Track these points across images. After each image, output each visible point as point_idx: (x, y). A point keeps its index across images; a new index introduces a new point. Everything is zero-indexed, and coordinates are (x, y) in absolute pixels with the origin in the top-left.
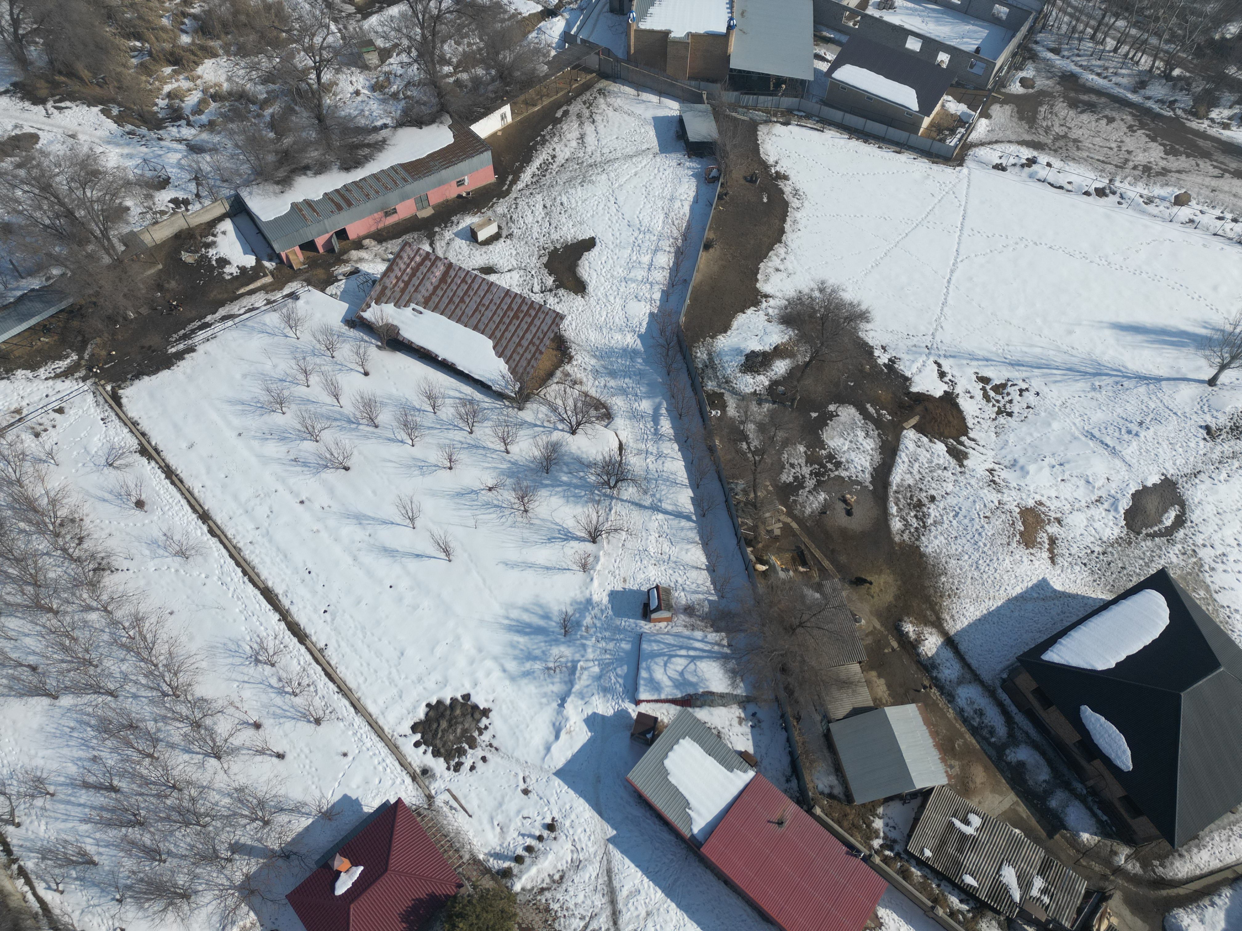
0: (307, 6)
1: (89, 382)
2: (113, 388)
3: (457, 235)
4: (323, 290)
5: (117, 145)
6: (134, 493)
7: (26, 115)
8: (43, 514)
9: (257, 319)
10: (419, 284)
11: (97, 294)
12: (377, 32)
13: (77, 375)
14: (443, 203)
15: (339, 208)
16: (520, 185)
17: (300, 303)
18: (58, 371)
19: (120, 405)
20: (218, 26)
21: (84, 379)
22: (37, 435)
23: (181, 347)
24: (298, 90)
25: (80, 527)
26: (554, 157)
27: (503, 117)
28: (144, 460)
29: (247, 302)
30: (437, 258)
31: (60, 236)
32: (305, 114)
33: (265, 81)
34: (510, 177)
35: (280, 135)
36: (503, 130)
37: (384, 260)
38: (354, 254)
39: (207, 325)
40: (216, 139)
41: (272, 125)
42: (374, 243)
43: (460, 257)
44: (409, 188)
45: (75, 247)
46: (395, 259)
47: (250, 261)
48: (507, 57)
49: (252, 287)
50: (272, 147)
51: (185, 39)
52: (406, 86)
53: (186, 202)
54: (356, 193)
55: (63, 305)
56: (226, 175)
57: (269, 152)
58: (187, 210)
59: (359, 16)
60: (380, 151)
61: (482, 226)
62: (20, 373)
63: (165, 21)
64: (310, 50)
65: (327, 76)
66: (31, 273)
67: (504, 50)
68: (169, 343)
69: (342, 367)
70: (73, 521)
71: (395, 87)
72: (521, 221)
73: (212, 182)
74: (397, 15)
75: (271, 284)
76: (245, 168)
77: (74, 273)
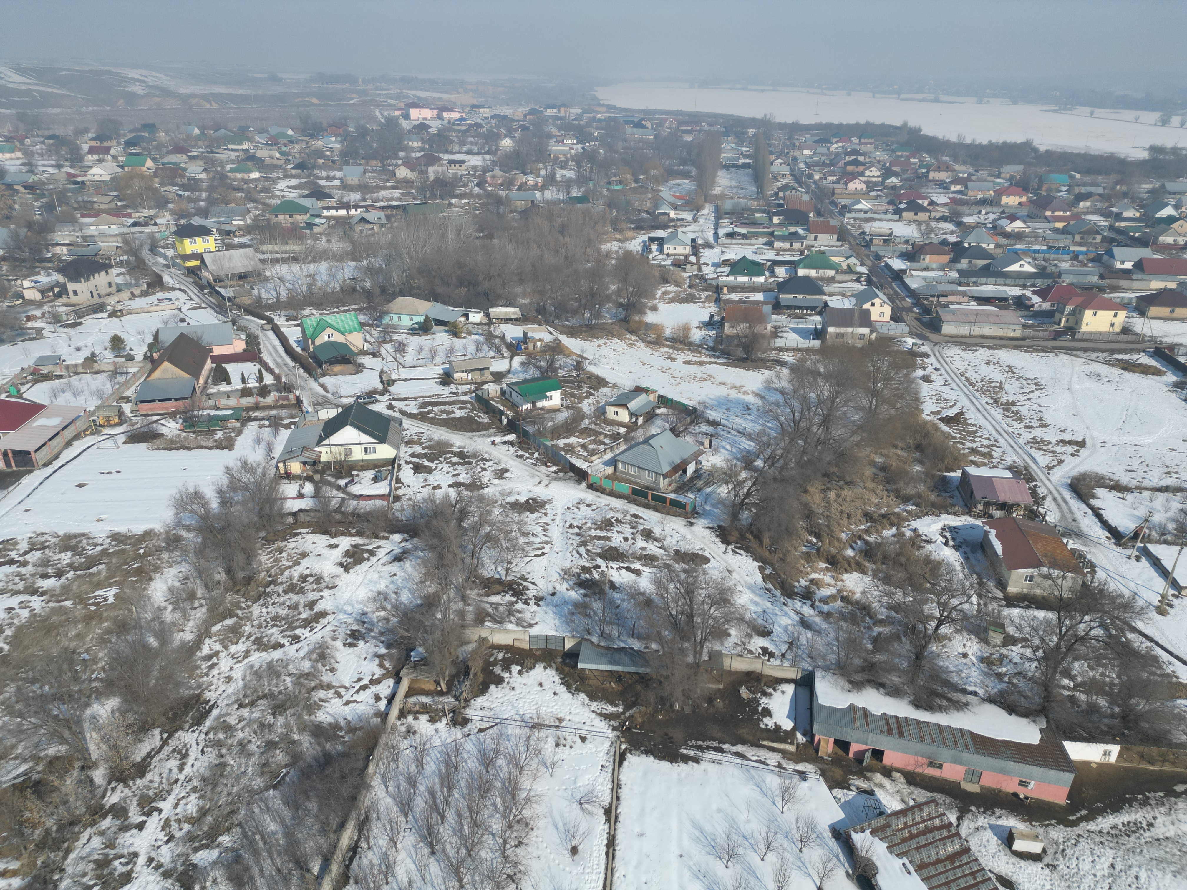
0: (961, 576)
1: (615, 733)
2: (626, 749)
3: (992, 827)
4: (831, 788)
5: (754, 592)
6: (577, 838)
7: (713, 546)
8: (515, 804)
9: (761, 773)
10: (924, 846)
11: (667, 677)
12: (1013, 622)
13: (612, 723)
14: (994, 790)
15: (890, 732)
16: (1092, 826)
17: (805, 785)
18: (604, 711)
19: (620, 764)
20: (880, 556)
21: (614, 729)
22: (557, 745)
23: (692, 753)
24: (914, 628)
25: (528, 833)
26: (1150, 825)
27: (1106, 753)
28: (603, 819)
29: (763, 754)
30: (958, 835)
31: (675, 626)
32: (908, 646)
33: (890, 608)
34: (1084, 812)
35: (876, 649)
36: (1100, 765)
37: (903, 801)
38: (878, 777)
39: (721, 751)
40: (825, 626)
41: (875, 640)
42: (902, 780)
43: (983, 850)
44: (966, 755)
45: (678, 639)
46: (913, 807)
47: (788, 725)
48: (1141, 705)
49: (775, 745)
50: (864, 655)
51: (850, 553)
52: (1016, 674)
53: (772, 655)
54: (913, 730)
55: (641, 670)
56: (814, 653)
57: (859, 657)
58: (769, 660)
59: (1004, 603)
60: (958, 710)
61: (1024, 837)
62: (582, 696)
63: (843, 536)
64: (943, 606)
65: (944, 630)
66: (639, 637)
67: (1141, 697)
68: (685, 744)
69: (803, 866)
70: (527, 824)
71: (1004, 670)
72: (1074, 862)
73: (800, 652)
74: (1041, 618)
75: (791, 753)
76: (832, 658)
77: (664, 654)
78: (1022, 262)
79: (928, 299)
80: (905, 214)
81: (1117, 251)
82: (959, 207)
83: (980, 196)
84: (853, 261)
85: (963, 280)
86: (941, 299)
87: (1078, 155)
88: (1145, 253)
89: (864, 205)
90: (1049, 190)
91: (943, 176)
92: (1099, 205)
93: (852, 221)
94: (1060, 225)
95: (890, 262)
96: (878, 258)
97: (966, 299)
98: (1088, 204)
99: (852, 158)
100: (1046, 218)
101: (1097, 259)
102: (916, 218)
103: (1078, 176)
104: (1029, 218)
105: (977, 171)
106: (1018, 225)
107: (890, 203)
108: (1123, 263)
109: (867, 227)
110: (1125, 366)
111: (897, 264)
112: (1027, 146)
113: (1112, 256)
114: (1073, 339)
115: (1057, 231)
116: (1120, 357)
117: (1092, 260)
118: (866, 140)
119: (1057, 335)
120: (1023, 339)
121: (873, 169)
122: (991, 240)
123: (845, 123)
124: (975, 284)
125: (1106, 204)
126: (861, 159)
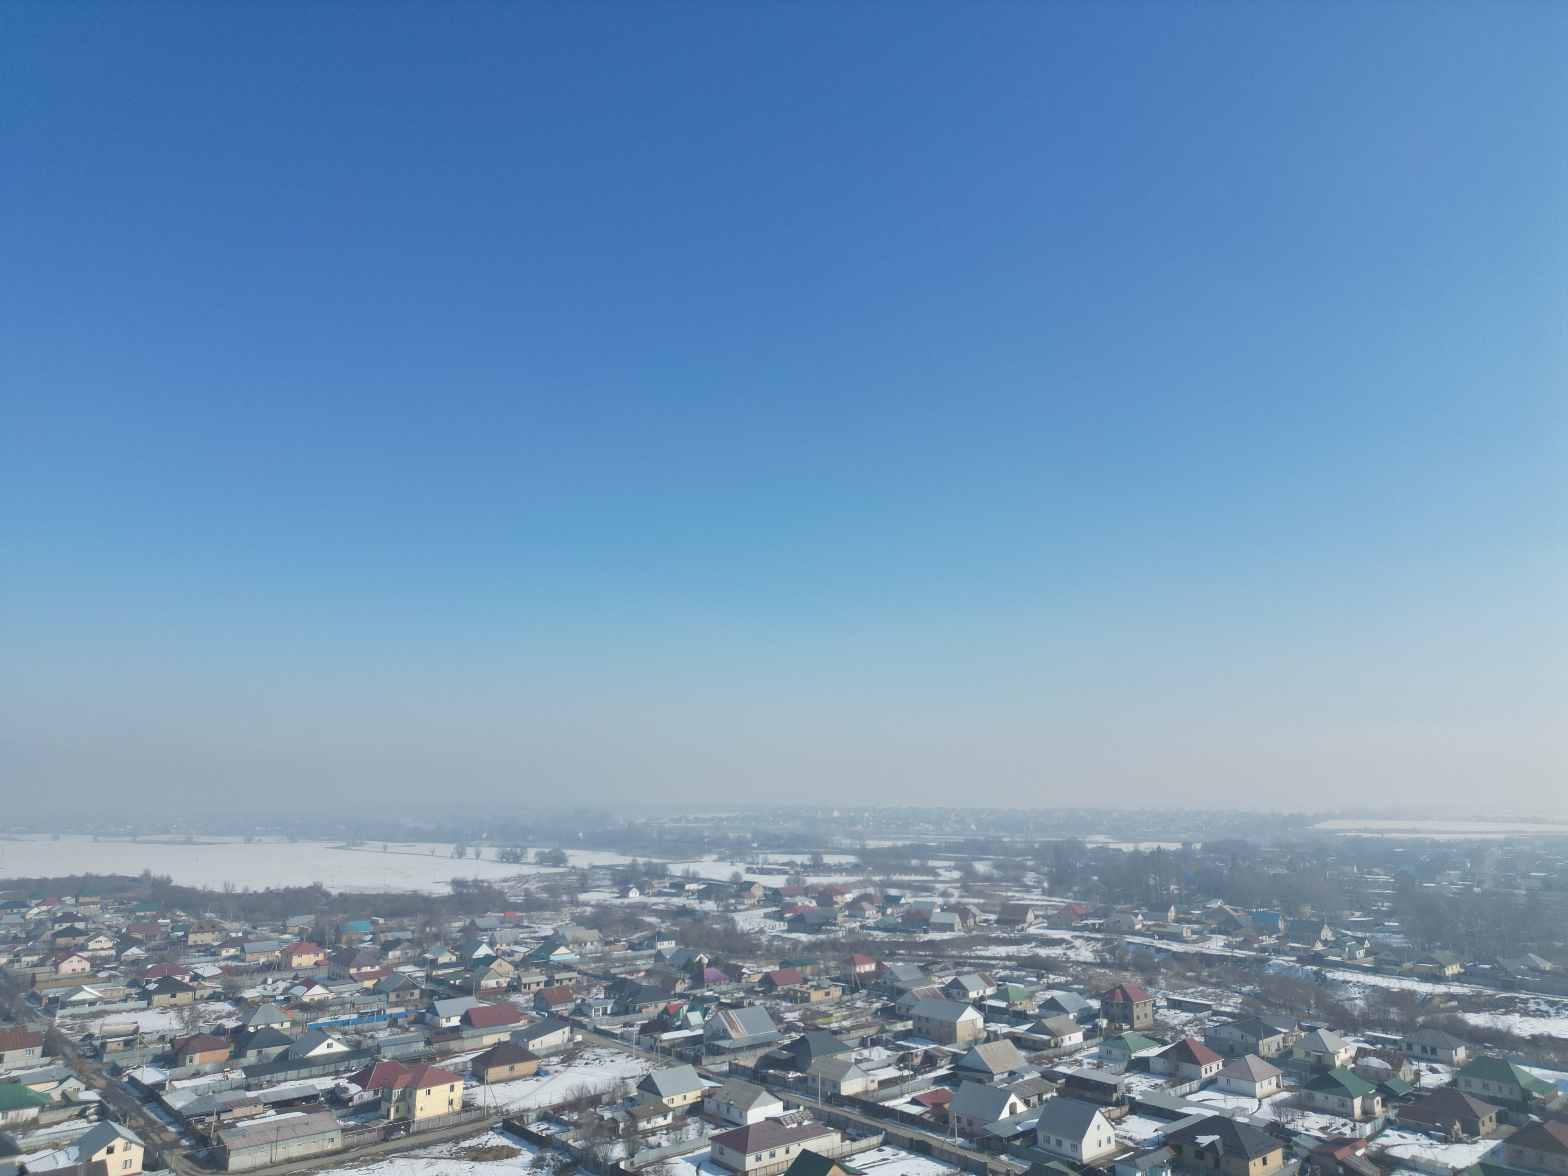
78: (329, 1041)
79: (202, 1121)
80: (156, 998)
81: (440, 1005)
82: (236, 978)
83: (262, 960)
84: (72, 1084)
85: (253, 1081)
86: (223, 1116)
87: (377, 896)
88: (470, 1002)
89: (89, 992)
90: (349, 942)
91: (208, 938)
92: (411, 953)
93: (68, 1021)
94: (369, 984)
95: (137, 1074)
96: (116, 1071)
97: (260, 1108)
98: (398, 953)
99: (65, 925)
100: (351, 977)
101: (419, 1020)
102: (174, 1001)
103: (381, 921)
104: (330, 980)
105: (254, 928)
106: (318, 992)
107: (130, 985)
108: (448, 1019)
109: (95, 1027)
110: (475, 1154)
111: (149, 1076)
112: (316, 891)
113: (435, 1013)
114: (409, 1135)
115: (366, 992)
116: (466, 1144)
117: (414, 1023)
118: (88, 899)
119: (388, 1133)
120: (345, 1150)
121: (101, 938)
122: (284, 1017)
123: (50, 877)
124: (271, 1084)
125: (419, 951)
126: (80, 925)
